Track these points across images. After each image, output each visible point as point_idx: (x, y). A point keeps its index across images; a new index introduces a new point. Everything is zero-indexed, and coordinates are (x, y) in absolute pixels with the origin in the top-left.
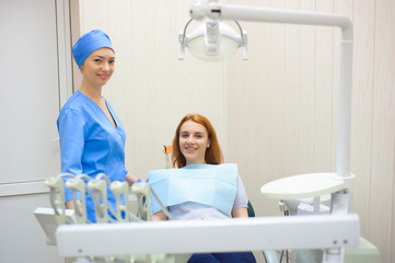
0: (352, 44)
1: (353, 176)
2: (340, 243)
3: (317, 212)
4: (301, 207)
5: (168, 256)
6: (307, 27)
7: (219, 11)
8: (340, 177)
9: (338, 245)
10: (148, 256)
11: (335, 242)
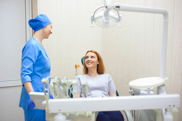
0: (168, 22)
1: (167, 78)
2: (172, 107)
3: (149, 94)
4: (141, 92)
5: (93, 112)
6: (142, 13)
7: (119, 7)
8: (161, 79)
9: (171, 107)
10: (85, 113)
11: (170, 106)
